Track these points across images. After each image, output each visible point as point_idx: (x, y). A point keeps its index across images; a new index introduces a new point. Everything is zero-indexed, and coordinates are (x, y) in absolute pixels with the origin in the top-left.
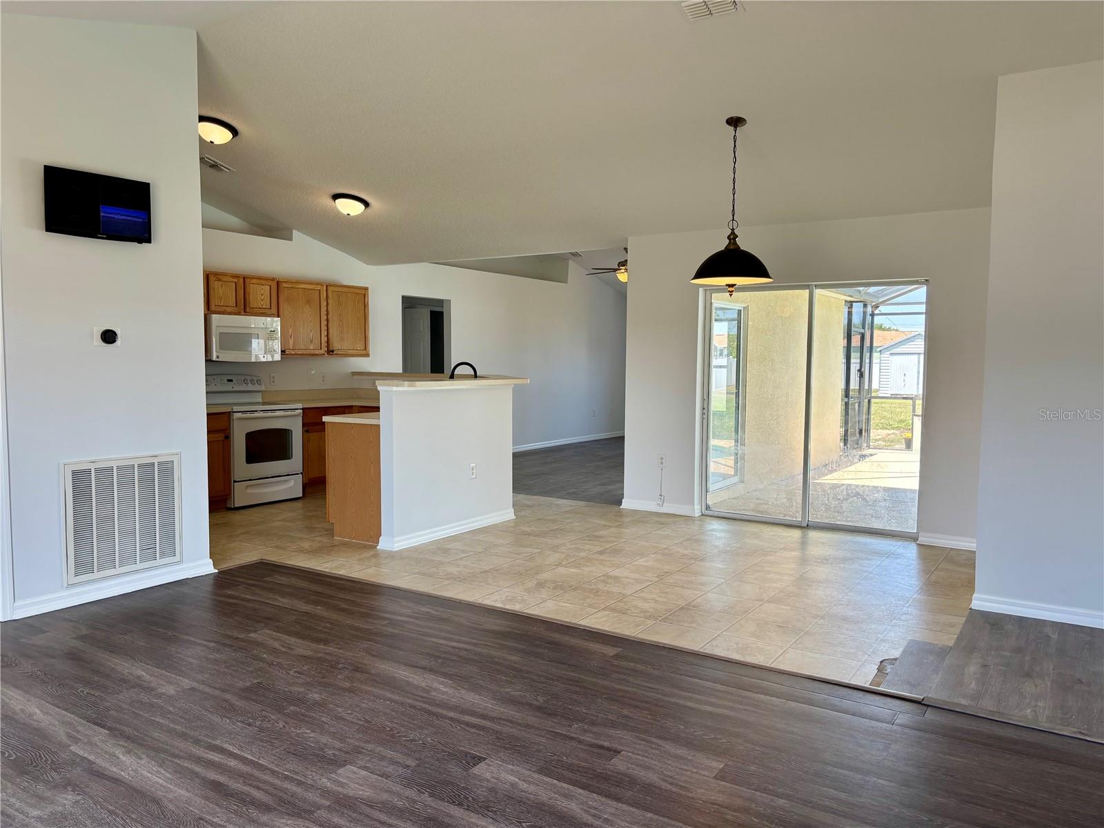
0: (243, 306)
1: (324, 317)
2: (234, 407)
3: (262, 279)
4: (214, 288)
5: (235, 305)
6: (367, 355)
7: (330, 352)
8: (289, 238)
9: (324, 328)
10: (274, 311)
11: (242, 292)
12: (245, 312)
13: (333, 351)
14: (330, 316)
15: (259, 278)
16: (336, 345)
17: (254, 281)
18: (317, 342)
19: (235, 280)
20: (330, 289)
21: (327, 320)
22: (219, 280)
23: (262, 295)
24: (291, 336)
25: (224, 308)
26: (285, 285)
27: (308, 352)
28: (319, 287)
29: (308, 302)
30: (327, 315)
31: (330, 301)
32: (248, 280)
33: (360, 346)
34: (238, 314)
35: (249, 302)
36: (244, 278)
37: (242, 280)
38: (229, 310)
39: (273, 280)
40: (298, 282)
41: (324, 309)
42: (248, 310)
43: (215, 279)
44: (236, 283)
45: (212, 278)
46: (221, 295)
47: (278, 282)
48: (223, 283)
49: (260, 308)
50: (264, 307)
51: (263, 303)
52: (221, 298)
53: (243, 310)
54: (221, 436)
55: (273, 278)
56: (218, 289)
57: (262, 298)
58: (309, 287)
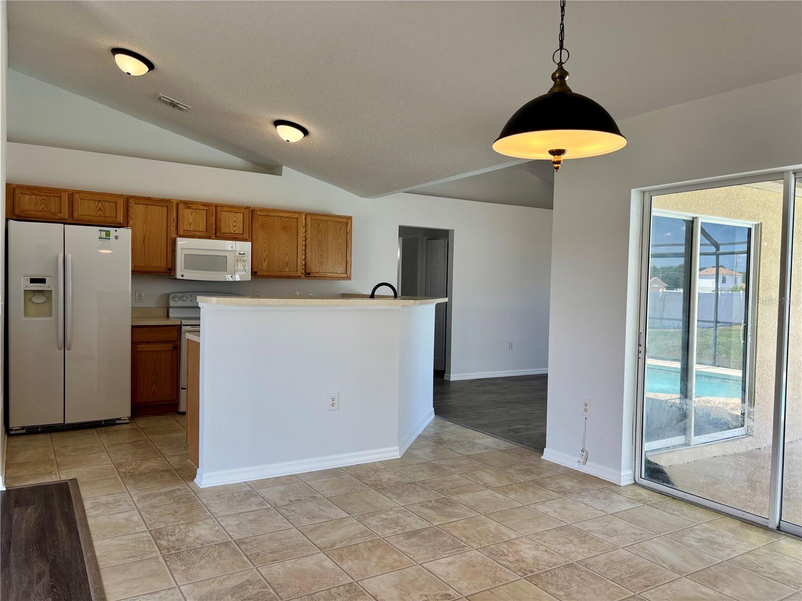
0: (213, 231)
1: (301, 243)
2: (183, 321)
3: (233, 208)
4: (183, 215)
5: (205, 230)
6: (349, 278)
7: (308, 275)
8: (279, 173)
9: (301, 253)
11: (214, 219)
12: (216, 236)
13: (309, 274)
14: (307, 242)
15: (232, 207)
16: (314, 268)
17: (226, 209)
18: (293, 265)
19: (206, 208)
20: (309, 217)
22: (189, 208)
23: (235, 222)
25: (193, 232)
26: (259, 213)
27: (283, 273)
28: (296, 216)
29: (284, 229)
32: (220, 209)
33: (340, 269)
34: (209, 238)
35: (221, 227)
36: (216, 206)
37: (214, 209)
38: (198, 234)
39: (248, 208)
40: (273, 211)
41: (301, 235)
42: (218, 235)
43: (185, 207)
44: (207, 210)
45: (181, 206)
46: (191, 222)
47: (253, 211)
48: (193, 210)
49: (232, 233)
50: (235, 232)
51: (235, 229)
52: (191, 224)
53: (214, 235)
54: (169, 347)
55: (247, 207)
56: (188, 216)
57: (235, 224)
58: (286, 215)
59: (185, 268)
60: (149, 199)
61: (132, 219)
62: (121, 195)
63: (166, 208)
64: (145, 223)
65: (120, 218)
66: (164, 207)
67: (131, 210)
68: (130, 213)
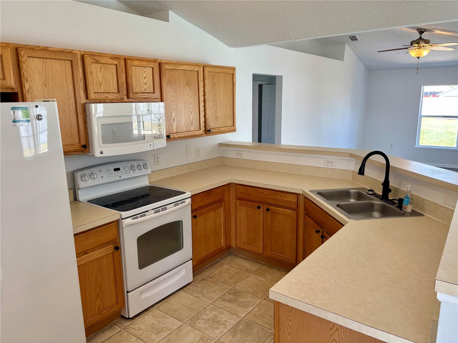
0: (125, 92)
1: (202, 98)
3: (143, 61)
4: (91, 73)
5: (117, 92)
6: (234, 131)
7: (208, 132)
8: (166, 19)
9: (202, 109)
10: (157, 94)
11: (124, 76)
12: (128, 98)
14: (206, 97)
15: (141, 60)
16: (211, 124)
17: (136, 63)
18: (196, 123)
19: (116, 62)
20: (207, 70)
21: (204, 101)
22: (97, 62)
23: (145, 78)
24: (174, 120)
25: (105, 96)
26: (167, 67)
27: (190, 134)
28: (197, 69)
29: (188, 84)
30: (204, 96)
31: (207, 82)
32: (129, 62)
34: (121, 101)
35: (132, 86)
36: (125, 60)
37: (123, 62)
38: (110, 96)
39: (155, 61)
40: (179, 64)
41: (201, 89)
42: (131, 95)
43: (92, 60)
44: (116, 65)
45: (88, 60)
46: (101, 81)
47: (160, 64)
48: (101, 65)
49: (143, 93)
50: (147, 91)
51: (146, 87)
52: (101, 84)
53: (126, 97)
54: (110, 249)
55: (155, 59)
56: (96, 73)
57: (145, 81)
58: (189, 68)
59: (103, 143)
60: (45, 49)
61: (27, 80)
62: (6, 43)
63: (69, 62)
64: (45, 86)
65: (10, 80)
66: (66, 62)
67: (24, 66)
68: (23, 71)
